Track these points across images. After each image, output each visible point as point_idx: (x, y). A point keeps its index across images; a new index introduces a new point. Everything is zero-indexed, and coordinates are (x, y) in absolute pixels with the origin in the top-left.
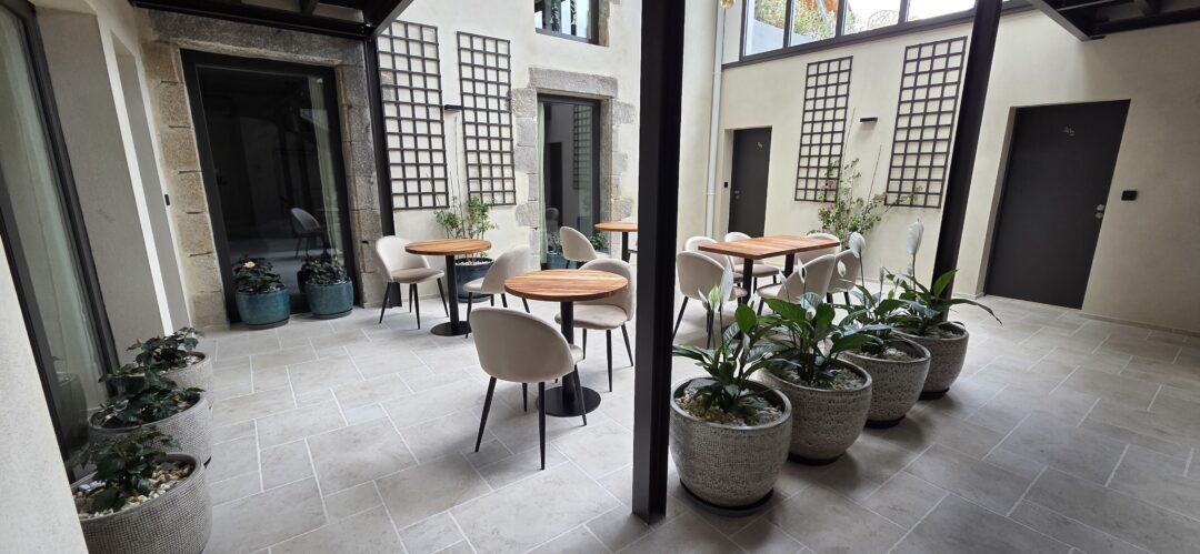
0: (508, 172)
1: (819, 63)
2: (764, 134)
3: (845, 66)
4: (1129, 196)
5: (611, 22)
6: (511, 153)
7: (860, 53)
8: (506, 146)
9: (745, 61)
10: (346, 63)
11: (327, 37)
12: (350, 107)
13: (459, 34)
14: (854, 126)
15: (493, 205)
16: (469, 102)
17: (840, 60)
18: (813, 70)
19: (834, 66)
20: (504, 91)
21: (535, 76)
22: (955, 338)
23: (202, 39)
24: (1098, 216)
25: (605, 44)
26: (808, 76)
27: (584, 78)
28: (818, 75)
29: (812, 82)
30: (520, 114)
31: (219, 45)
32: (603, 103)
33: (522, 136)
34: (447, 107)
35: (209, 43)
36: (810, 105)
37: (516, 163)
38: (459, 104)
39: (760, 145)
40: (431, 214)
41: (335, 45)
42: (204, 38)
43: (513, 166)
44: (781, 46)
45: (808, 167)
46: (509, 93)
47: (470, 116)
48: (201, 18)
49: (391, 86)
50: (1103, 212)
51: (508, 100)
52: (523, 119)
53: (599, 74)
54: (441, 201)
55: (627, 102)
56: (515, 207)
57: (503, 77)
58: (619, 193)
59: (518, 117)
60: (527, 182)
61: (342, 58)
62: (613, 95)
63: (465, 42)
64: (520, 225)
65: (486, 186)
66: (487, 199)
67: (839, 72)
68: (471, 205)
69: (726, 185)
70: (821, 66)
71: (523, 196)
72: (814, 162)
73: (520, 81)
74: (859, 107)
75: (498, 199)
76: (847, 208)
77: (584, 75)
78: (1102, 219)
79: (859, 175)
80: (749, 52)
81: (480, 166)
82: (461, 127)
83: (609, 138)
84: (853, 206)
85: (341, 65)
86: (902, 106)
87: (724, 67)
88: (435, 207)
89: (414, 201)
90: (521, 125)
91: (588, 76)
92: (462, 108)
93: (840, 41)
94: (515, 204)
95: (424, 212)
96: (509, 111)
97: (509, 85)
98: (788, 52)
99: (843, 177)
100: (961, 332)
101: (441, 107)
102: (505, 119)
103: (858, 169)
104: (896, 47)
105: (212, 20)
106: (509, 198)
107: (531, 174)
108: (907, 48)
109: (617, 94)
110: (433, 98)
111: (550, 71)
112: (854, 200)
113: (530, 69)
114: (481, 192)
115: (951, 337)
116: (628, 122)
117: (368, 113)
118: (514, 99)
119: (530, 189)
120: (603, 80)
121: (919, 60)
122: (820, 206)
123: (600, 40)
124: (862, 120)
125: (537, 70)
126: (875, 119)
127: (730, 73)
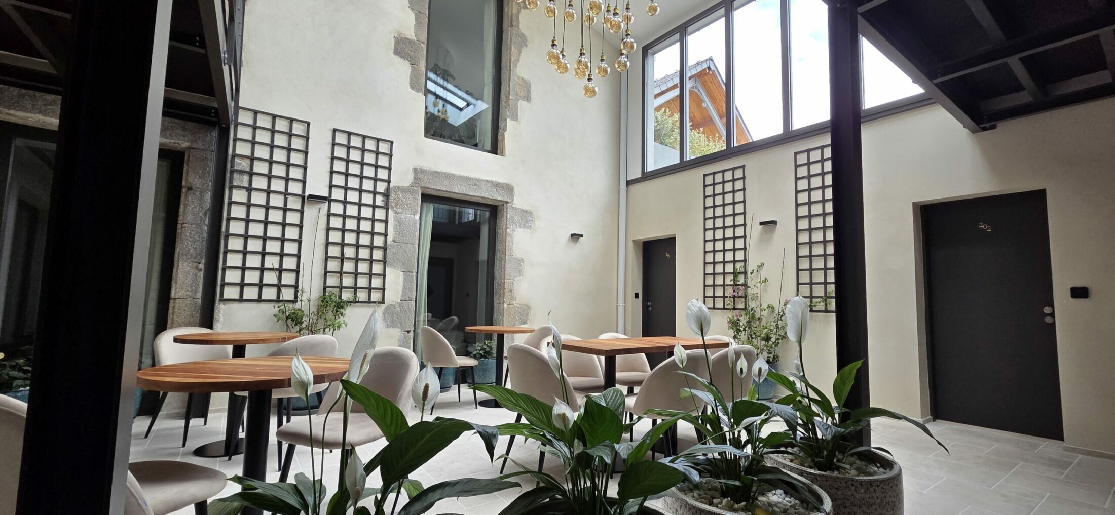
0: (377, 268)
1: (714, 174)
2: (669, 243)
3: (739, 174)
4: (1080, 293)
5: (507, 135)
6: (384, 248)
7: (751, 162)
8: (378, 241)
9: (647, 176)
10: (194, 146)
11: (176, 121)
12: (190, 189)
13: (335, 131)
14: (755, 231)
15: (355, 302)
16: (338, 194)
17: (734, 169)
18: (709, 180)
19: (729, 175)
20: (381, 187)
21: (420, 176)
22: (881, 474)
23: (20, 110)
24: (1048, 320)
25: (502, 154)
26: (705, 186)
27: (477, 182)
28: (714, 184)
29: (709, 191)
30: (399, 210)
31: (40, 117)
32: (499, 208)
33: (399, 232)
34: (311, 197)
35: (29, 115)
36: (709, 213)
37: (388, 260)
38: (327, 195)
39: (668, 255)
40: (272, 309)
41: (184, 129)
42: (24, 109)
43: (384, 262)
44: (678, 161)
45: (714, 274)
46: (388, 189)
47: (337, 208)
48: (24, 91)
49: (246, 172)
50: (1052, 315)
51: (386, 195)
52: (403, 216)
53: (494, 179)
54: (288, 294)
55: (525, 208)
56: (383, 307)
57: (382, 174)
58: (513, 298)
59: (396, 213)
60: (401, 279)
61: (192, 142)
62: (509, 200)
63: (341, 139)
64: (388, 326)
65: (348, 281)
66: (346, 295)
67: (734, 180)
68: (324, 301)
69: (637, 296)
70: (717, 176)
71: (394, 293)
72: (719, 269)
73: (401, 177)
74: (758, 212)
75: (362, 296)
76: (757, 315)
77: (476, 179)
78: (1054, 323)
79: (766, 281)
80: (651, 167)
81: (342, 259)
82: (326, 217)
83: (504, 241)
84: (764, 313)
85: (189, 148)
86: (800, 209)
87: (629, 183)
88: (278, 300)
89: (251, 293)
90: (399, 222)
91: (482, 180)
92: (329, 200)
93: (730, 153)
94: (383, 302)
95: (263, 306)
96: (386, 207)
97: (389, 182)
98: (684, 166)
99: (749, 283)
100: (888, 464)
101: (303, 198)
102: (380, 214)
103: (764, 274)
104: (786, 154)
105: (38, 94)
106: (375, 296)
107: (406, 272)
108: (796, 154)
109: (513, 200)
110: (295, 188)
111: (437, 173)
112: (765, 306)
113: (415, 170)
114: (341, 287)
115: (875, 473)
116: (525, 227)
117: (208, 196)
118: (393, 195)
119: (405, 287)
120: (497, 185)
121: (809, 164)
122: (730, 315)
123: (499, 151)
124: (761, 224)
125: (423, 171)
126: (774, 223)
127: (635, 188)
